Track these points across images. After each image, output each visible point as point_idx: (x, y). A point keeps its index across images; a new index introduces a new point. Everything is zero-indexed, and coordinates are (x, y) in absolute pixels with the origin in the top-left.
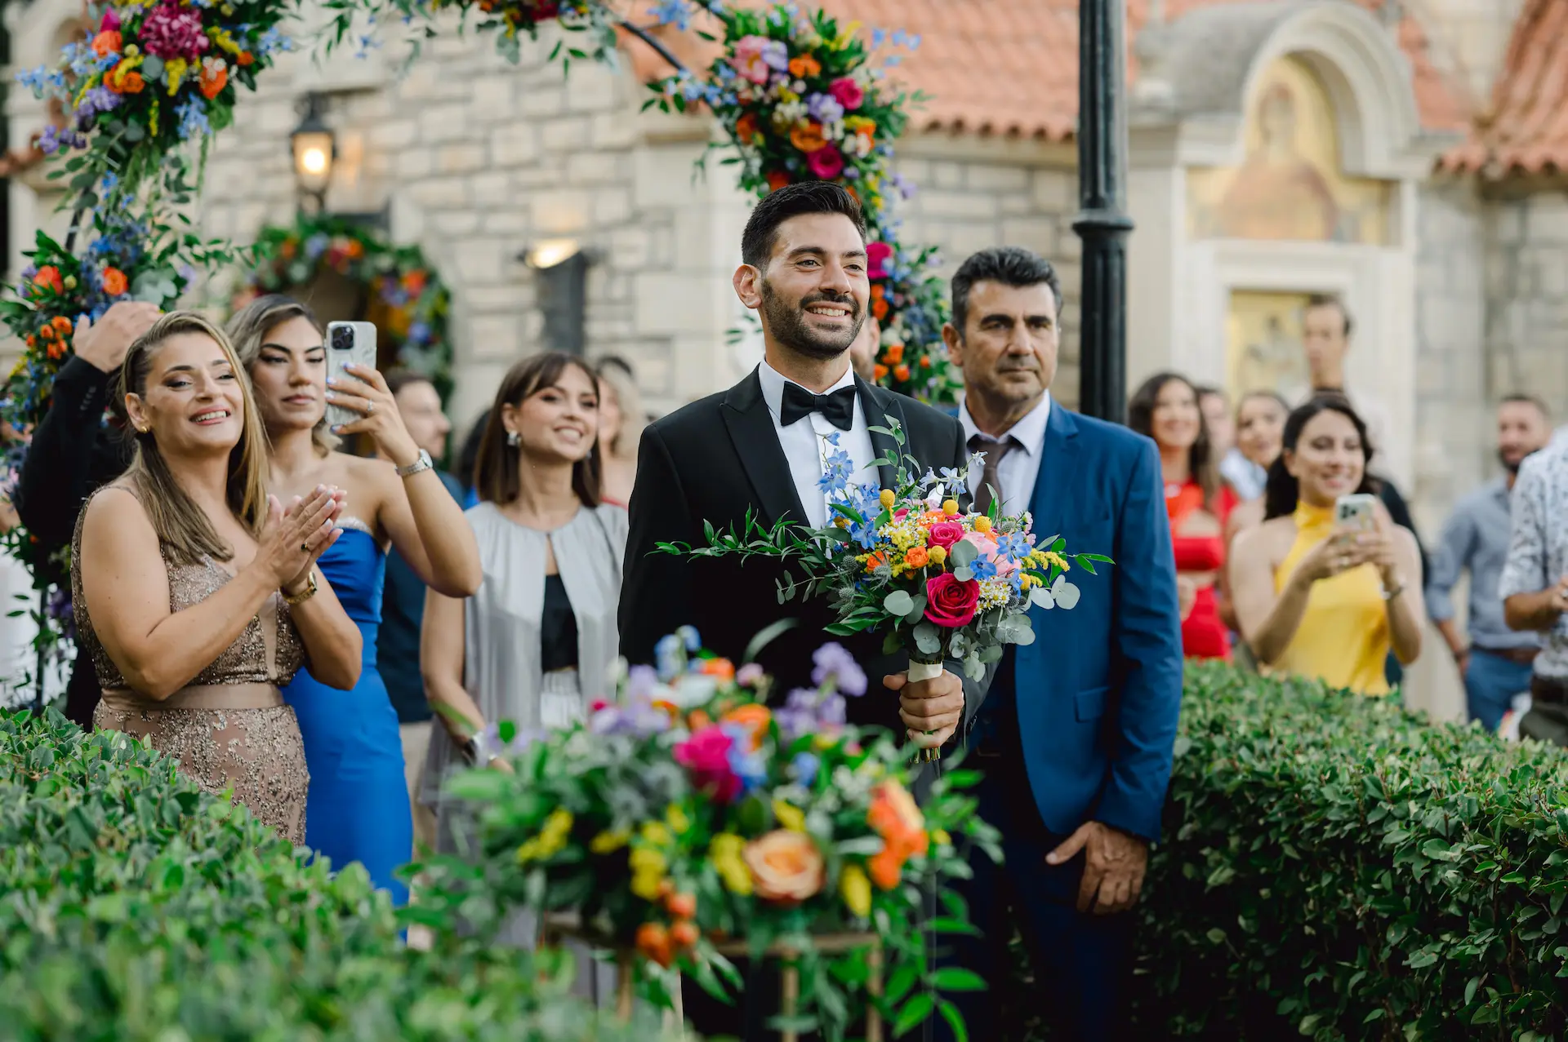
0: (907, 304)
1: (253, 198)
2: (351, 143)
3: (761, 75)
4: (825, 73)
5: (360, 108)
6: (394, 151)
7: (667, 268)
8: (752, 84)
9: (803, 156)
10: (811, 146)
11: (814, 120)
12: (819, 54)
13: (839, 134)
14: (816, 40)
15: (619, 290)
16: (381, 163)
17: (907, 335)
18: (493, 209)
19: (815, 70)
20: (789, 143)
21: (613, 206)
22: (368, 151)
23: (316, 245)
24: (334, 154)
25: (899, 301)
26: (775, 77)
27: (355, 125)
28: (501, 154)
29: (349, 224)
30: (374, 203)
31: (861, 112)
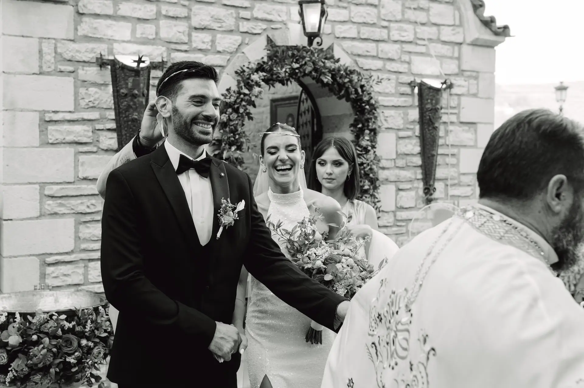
7: (475, 95)
15: (454, 102)
18: (390, 60)
21: (451, 67)
28: (395, 36)
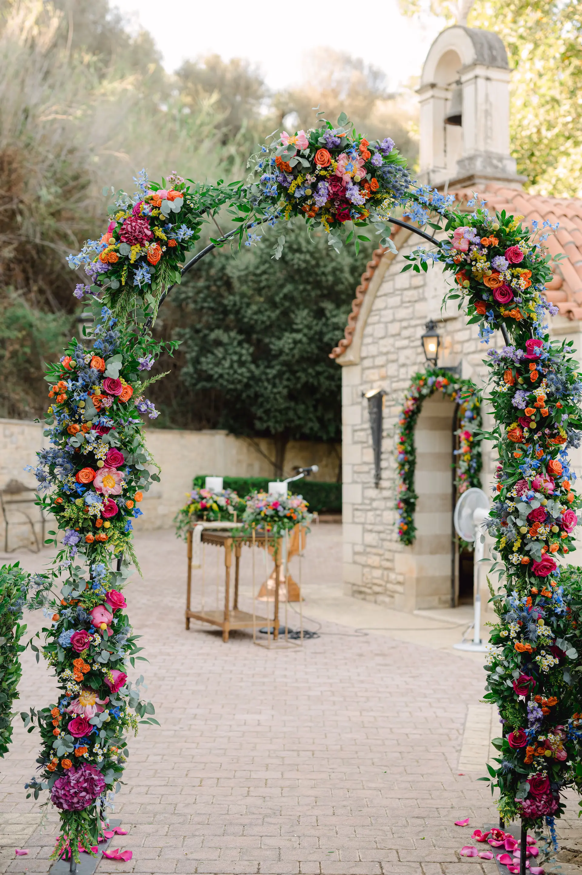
0: (550, 372)
1: (414, 364)
2: (446, 340)
3: (464, 246)
4: (503, 244)
5: (450, 326)
6: (462, 342)
8: (459, 252)
9: (491, 291)
10: (493, 285)
11: (495, 271)
12: (498, 234)
13: (509, 278)
14: (497, 225)
16: (458, 348)
17: (548, 390)
19: (495, 242)
20: (483, 284)
22: (453, 343)
23: (431, 380)
24: (439, 344)
25: (545, 371)
26: (472, 247)
27: (449, 333)
29: (444, 372)
30: (456, 364)
31: (522, 265)
